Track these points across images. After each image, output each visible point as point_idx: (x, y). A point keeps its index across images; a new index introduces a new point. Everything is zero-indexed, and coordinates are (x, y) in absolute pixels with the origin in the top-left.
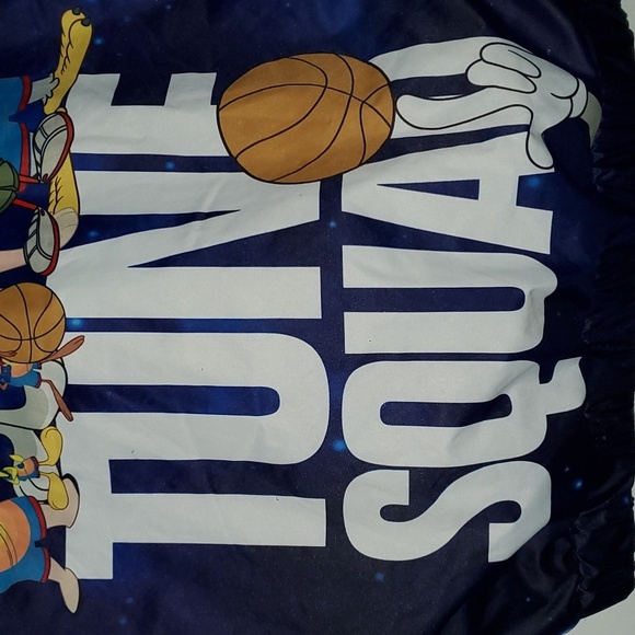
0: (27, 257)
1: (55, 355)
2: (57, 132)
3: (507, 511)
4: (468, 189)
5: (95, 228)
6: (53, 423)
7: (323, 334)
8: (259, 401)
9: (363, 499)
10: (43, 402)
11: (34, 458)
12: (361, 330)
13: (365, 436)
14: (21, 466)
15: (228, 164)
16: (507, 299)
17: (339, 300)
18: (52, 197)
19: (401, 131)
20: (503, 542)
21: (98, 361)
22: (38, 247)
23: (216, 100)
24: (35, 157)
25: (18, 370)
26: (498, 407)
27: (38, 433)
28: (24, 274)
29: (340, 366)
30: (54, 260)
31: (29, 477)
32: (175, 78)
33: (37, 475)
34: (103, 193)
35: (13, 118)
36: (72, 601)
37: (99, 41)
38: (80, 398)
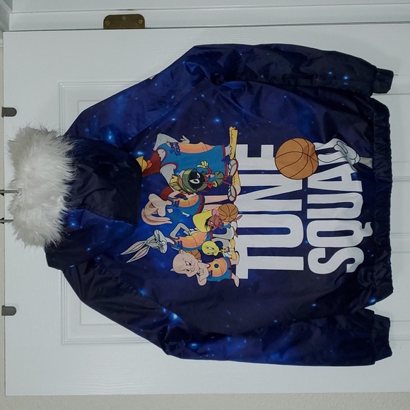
0: (229, 197)
1: (235, 220)
2: (234, 165)
3: (351, 261)
4: (339, 179)
5: (246, 190)
6: (233, 238)
7: (302, 215)
8: (285, 231)
9: (314, 256)
10: (231, 232)
11: (228, 247)
12: (311, 213)
13: (313, 240)
14: (225, 249)
15: (278, 172)
16: (350, 205)
17: (306, 206)
18: (233, 181)
19: (321, 164)
20: (350, 268)
21: (245, 222)
22: (231, 194)
23: (274, 156)
24: (229, 171)
25: (226, 224)
26: (349, 233)
27: (229, 240)
28: (228, 201)
29: (306, 222)
30: (235, 198)
31: (227, 252)
33: (229, 251)
34: (247, 180)
35: (222, 160)
36: (237, 284)
38: (240, 231)
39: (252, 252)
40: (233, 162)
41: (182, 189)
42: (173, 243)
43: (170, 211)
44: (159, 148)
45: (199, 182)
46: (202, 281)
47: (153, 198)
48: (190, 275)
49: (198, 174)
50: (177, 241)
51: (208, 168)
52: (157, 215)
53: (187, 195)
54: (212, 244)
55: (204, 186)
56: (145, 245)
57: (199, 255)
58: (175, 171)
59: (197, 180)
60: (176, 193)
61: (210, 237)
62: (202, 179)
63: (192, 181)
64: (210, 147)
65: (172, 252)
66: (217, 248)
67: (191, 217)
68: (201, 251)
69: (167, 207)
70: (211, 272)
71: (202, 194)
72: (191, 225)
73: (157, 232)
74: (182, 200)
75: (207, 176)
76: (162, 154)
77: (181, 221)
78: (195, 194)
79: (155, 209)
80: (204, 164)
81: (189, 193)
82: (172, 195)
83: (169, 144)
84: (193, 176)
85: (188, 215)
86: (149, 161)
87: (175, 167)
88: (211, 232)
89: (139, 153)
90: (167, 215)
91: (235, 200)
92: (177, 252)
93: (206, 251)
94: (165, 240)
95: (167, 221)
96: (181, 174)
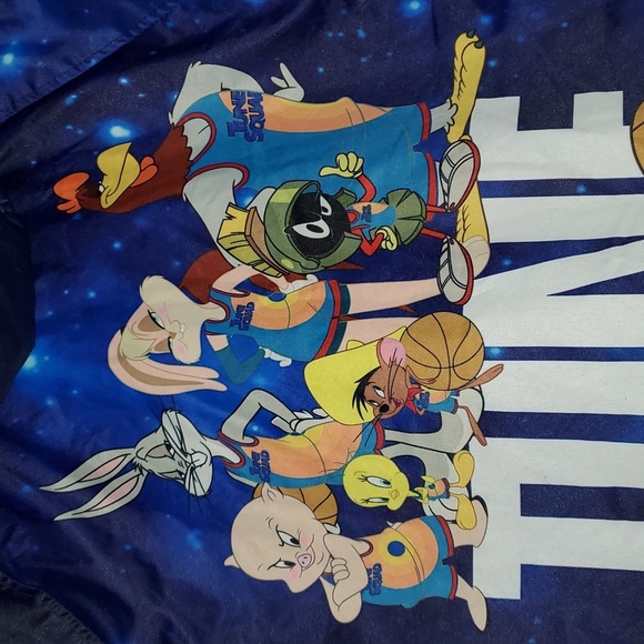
0: (441, 287)
1: (473, 383)
2: (463, 160)
5: (508, 256)
6: (466, 448)
11: (445, 480)
14: (432, 487)
18: (460, 226)
21: (516, 389)
22: (451, 275)
24: (442, 186)
25: (436, 397)
27: (451, 456)
28: (438, 304)
30: (469, 289)
31: (439, 497)
32: (577, 97)
33: (448, 495)
35: (416, 148)
36: (480, 619)
37: (493, 63)
38: (494, 424)
39: (540, 500)
40: (457, 153)
41: (262, 261)
42: (235, 459)
43: (219, 342)
44: (189, 116)
45: (326, 232)
46: (345, 607)
47: (157, 292)
48: (298, 583)
49: (324, 203)
50: (248, 451)
51: (360, 177)
52: (167, 358)
53: (281, 282)
54: (382, 466)
55: (348, 246)
56: (132, 466)
57: (331, 507)
58: (239, 191)
59: (321, 223)
60: (242, 273)
61: (373, 441)
62: (340, 222)
63: (301, 229)
64: (372, 112)
65: (230, 495)
66: (400, 482)
67: (299, 366)
68: (338, 492)
69: (208, 329)
70: (375, 572)
71: (340, 277)
72: (300, 399)
73: (170, 419)
74: (261, 302)
75: (359, 207)
76: (197, 136)
77: (261, 381)
78: (312, 278)
79: (161, 336)
80: (348, 163)
81: (290, 276)
82: (226, 283)
83: (226, 98)
84: (303, 209)
85: (286, 362)
86: (148, 160)
87: (237, 176)
88: (379, 424)
89: (118, 131)
90: (207, 358)
91: (466, 298)
92: (249, 494)
93: (357, 493)
94: (202, 448)
95: (207, 379)
96: (260, 202)
